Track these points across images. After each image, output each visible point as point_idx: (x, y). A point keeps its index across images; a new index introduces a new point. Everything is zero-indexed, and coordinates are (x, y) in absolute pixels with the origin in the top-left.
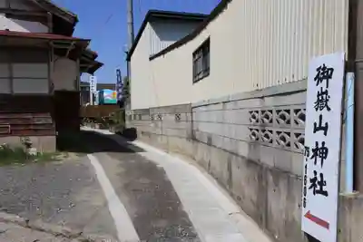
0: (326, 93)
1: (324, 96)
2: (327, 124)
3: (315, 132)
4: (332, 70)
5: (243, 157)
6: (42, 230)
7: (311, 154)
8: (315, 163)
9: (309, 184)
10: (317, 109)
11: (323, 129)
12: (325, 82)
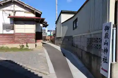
0: (108, 34)
2: (108, 42)
3: (104, 45)
4: (109, 27)
7: (103, 51)
8: (104, 54)
9: (102, 60)
10: (105, 38)
11: (107, 44)
12: (107, 30)
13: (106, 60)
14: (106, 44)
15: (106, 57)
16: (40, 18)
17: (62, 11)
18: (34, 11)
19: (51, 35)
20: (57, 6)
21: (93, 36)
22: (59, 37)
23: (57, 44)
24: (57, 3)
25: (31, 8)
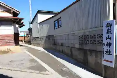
0: (110, 30)
1: (110, 31)
2: (111, 37)
3: (106, 39)
4: (112, 24)
5: (77, 48)
6: (27, 72)
7: (105, 45)
8: (107, 47)
9: (105, 53)
10: (107, 34)
11: (110, 39)
12: (109, 27)
13: (110, 52)
14: (108, 38)
15: (109, 50)
16: (16, 17)
17: (38, 11)
18: (11, 10)
19: (24, 35)
20: (30, 6)
21: (87, 33)
22: (37, 37)
23: (35, 44)
24: (30, 3)
25: (8, 7)
